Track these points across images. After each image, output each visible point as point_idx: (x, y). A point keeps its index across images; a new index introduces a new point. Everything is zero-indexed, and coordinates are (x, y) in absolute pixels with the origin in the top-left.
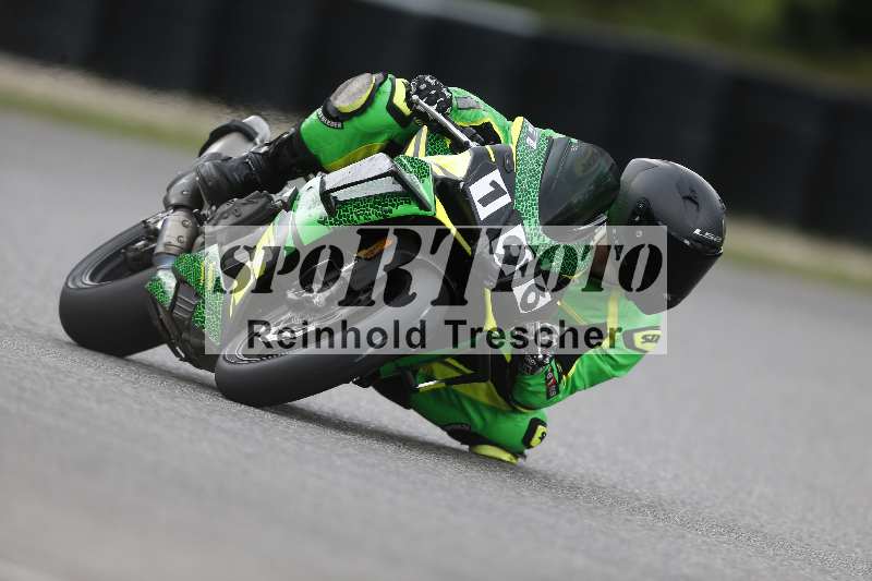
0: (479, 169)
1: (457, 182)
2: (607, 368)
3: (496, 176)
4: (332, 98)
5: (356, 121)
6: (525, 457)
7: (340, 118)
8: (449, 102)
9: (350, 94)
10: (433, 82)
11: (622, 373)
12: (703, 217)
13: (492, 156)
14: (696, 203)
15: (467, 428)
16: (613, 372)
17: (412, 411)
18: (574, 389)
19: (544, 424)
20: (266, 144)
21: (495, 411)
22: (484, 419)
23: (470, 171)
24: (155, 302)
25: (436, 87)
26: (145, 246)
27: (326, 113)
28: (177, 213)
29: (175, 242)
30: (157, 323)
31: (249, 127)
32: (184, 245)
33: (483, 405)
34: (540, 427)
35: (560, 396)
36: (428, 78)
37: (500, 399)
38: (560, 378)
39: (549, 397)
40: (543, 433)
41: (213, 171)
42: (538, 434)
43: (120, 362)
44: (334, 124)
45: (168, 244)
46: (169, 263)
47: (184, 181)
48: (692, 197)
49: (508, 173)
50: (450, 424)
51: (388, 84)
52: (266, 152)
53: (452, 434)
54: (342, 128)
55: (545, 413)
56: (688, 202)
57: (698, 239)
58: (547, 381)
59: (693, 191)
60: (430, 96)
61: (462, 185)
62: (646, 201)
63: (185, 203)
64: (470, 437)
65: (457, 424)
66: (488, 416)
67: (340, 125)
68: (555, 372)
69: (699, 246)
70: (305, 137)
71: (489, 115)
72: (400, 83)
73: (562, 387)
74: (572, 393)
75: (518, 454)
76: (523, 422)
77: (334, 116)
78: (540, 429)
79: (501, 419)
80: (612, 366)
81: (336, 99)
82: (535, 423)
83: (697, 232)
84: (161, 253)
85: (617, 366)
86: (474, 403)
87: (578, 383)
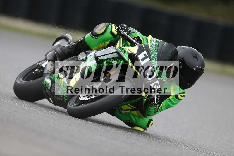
0: (140, 50)
1: (134, 55)
2: (171, 104)
3: (145, 52)
4: (94, 30)
5: (101, 37)
6: (147, 130)
7: (97, 35)
8: (130, 31)
9: (100, 29)
10: (126, 26)
11: (174, 106)
12: (199, 62)
13: (144, 47)
14: (197, 58)
15: (131, 122)
16: (172, 105)
17: (115, 117)
18: (162, 110)
19: (152, 121)
20: (74, 43)
21: (139, 117)
22: (136, 119)
23: (138, 51)
24: (45, 87)
25: (127, 27)
26: (39, 71)
27: (92, 34)
28: (50, 62)
29: (49, 70)
30: (45, 93)
31: (67, 37)
32: (52, 71)
33: (135, 115)
34: (151, 121)
35: (158, 112)
36: (124, 25)
37: (140, 114)
38: (158, 108)
39: (155, 113)
40: (152, 123)
41: (60, 50)
42: (151, 124)
43: (31, 103)
44: (95, 37)
45: (48, 71)
46: (48, 76)
47: (50, 53)
48: (196, 57)
49: (148, 52)
50: (126, 121)
51: (110, 26)
52: (74, 45)
53: (126, 123)
54: (97, 38)
55: (153, 117)
56: (195, 58)
57: (197, 68)
58: (155, 108)
59: (196, 55)
60: (125, 30)
61: (136, 55)
62: (183, 58)
63: (52, 59)
64: (132, 124)
65: (128, 121)
66: (137, 118)
67: (96, 38)
68: (157, 106)
69: (198, 70)
70: (86, 41)
71: (139, 34)
72: (114, 26)
73: (159, 110)
74: (161, 111)
75: (145, 129)
76: (147, 120)
77: (95, 35)
78: (152, 122)
79: (141, 119)
80: (172, 104)
81: (95, 30)
82: (150, 120)
83: (197, 66)
84: (46, 73)
85: (173, 104)
86: (133, 115)
87: (163, 109)
